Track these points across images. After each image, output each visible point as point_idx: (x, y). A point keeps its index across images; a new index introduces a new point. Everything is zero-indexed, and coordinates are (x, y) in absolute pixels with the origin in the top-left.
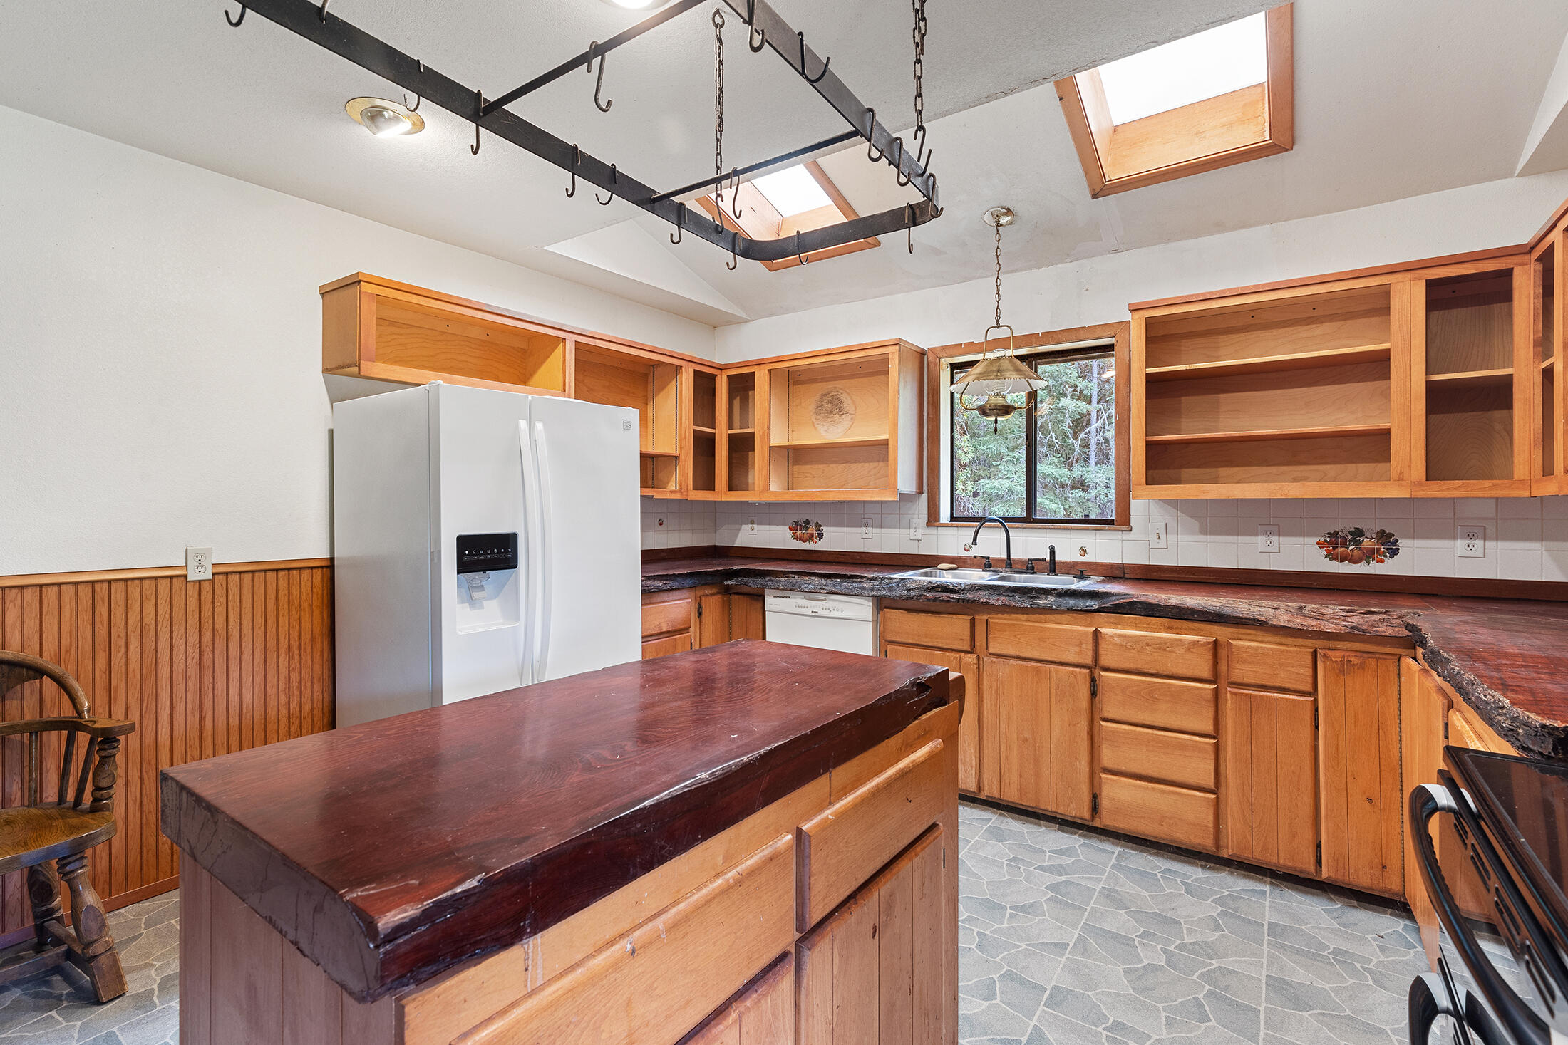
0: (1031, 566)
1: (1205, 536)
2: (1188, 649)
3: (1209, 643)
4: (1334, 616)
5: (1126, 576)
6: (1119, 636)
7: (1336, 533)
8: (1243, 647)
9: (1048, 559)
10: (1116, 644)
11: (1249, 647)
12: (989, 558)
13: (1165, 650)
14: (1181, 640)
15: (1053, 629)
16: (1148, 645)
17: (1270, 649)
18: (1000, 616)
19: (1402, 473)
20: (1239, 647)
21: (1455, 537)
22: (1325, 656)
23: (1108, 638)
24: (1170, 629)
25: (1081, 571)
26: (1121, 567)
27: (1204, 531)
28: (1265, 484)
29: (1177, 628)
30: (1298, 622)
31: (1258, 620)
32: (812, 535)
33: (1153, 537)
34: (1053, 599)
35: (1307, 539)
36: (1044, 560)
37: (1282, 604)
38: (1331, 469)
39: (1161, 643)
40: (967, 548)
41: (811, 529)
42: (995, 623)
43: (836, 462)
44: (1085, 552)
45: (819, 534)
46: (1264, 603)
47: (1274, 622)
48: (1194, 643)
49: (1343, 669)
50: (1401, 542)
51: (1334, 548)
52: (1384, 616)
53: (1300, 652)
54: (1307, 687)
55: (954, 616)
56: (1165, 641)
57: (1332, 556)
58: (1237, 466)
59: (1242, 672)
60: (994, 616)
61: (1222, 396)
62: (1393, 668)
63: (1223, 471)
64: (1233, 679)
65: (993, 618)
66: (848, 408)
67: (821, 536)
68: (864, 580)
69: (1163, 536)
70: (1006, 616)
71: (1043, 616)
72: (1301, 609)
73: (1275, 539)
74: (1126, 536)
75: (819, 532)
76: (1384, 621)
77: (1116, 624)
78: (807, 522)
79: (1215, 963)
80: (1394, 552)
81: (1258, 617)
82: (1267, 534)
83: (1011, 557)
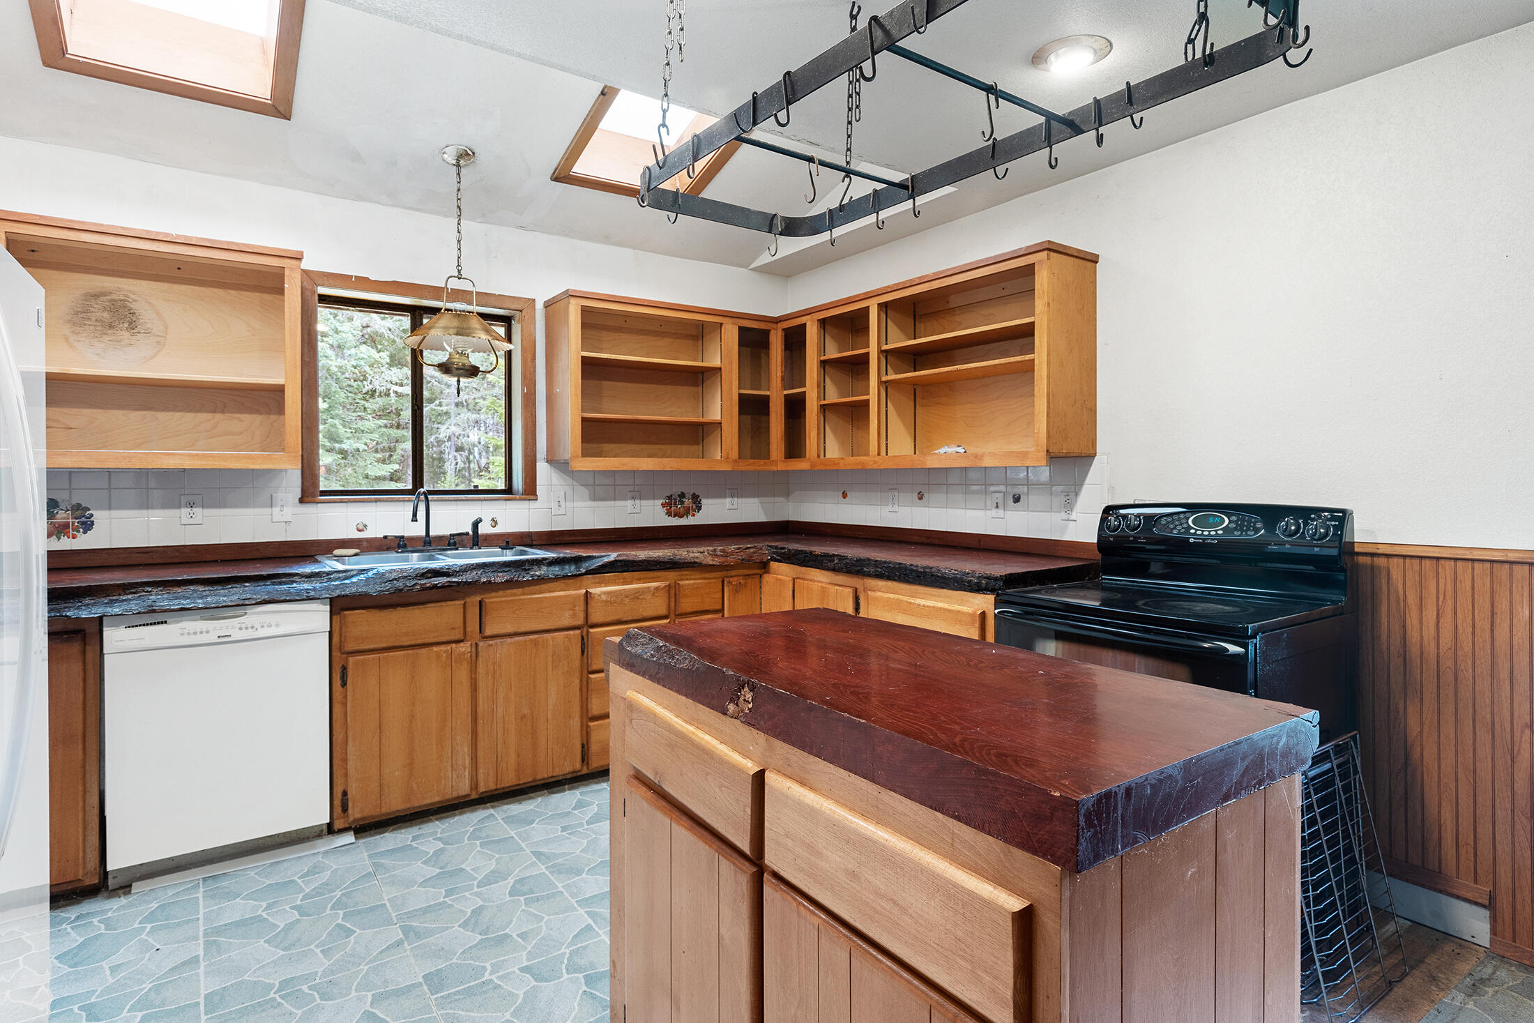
0: (453, 542)
1: (593, 502)
2: (653, 594)
3: (666, 586)
4: (732, 553)
6: (605, 593)
7: (671, 496)
8: (686, 585)
9: (471, 533)
10: (603, 601)
11: (689, 584)
12: (403, 537)
13: (638, 598)
14: (649, 588)
15: (550, 597)
16: (627, 597)
17: (700, 583)
18: (494, 594)
19: (728, 454)
20: (683, 586)
21: (725, 497)
22: (729, 582)
23: (597, 597)
24: (639, 580)
25: (508, 541)
27: (594, 498)
28: (661, 459)
29: (644, 579)
30: (717, 561)
31: (696, 563)
32: (68, 526)
33: (554, 505)
34: (545, 568)
35: (656, 501)
36: (467, 534)
37: (706, 549)
38: (668, 448)
39: (635, 593)
40: (361, 527)
42: (492, 603)
43: (123, 407)
44: (496, 522)
45: (83, 523)
46: (695, 550)
47: (704, 562)
48: (657, 588)
49: (736, 590)
50: (704, 501)
51: (671, 507)
52: (754, 550)
53: (712, 580)
54: (719, 607)
55: (444, 604)
56: (637, 591)
57: (669, 514)
58: (615, 443)
59: (687, 605)
60: (489, 595)
62: (758, 583)
63: (606, 447)
64: (680, 611)
65: (488, 598)
66: (149, 325)
67: (87, 526)
68: (296, 578)
69: (562, 503)
70: (501, 593)
71: (537, 588)
72: (715, 550)
73: (638, 502)
74: (533, 504)
75: (83, 519)
76: (754, 553)
77: (600, 584)
78: (52, 504)
80: (699, 508)
81: (696, 560)
82: (634, 498)
83: (431, 534)
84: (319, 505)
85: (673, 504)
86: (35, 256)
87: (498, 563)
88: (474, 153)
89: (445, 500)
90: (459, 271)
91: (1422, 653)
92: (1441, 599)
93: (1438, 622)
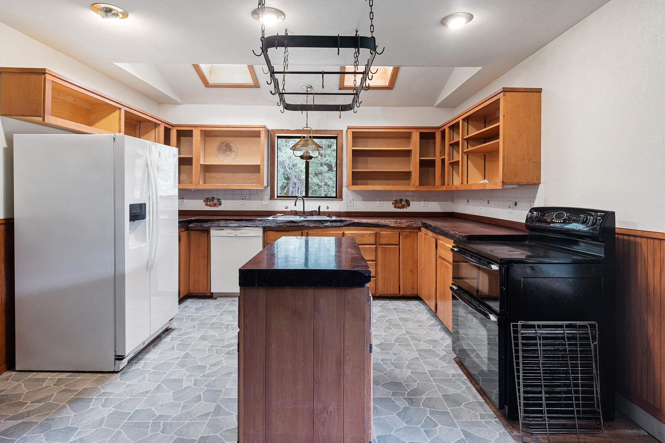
0: (312, 213)
1: (364, 202)
2: (369, 235)
3: (374, 233)
4: (404, 223)
5: (341, 215)
6: (350, 233)
7: (396, 200)
8: (383, 233)
9: (318, 211)
10: (349, 236)
11: (384, 233)
12: (296, 211)
13: (363, 236)
14: (367, 233)
15: (330, 233)
16: (358, 236)
17: (389, 233)
18: (311, 230)
19: (414, 184)
20: (382, 234)
21: (421, 201)
22: (402, 234)
23: (347, 235)
24: (364, 230)
25: (329, 214)
26: (340, 213)
27: (364, 200)
29: (366, 230)
30: (396, 225)
31: (387, 225)
32: (216, 204)
33: (349, 202)
34: (329, 223)
35: (390, 202)
36: (316, 211)
37: (392, 220)
38: (395, 182)
39: (362, 235)
40: (286, 207)
41: (215, 201)
42: (310, 233)
43: (228, 172)
44: (328, 208)
45: (219, 203)
46: (388, 220)
47: (391, 225)
48: (371, 234)
49: (406, 237)
50: (411, 203)
51: (396, 205)
52: (414, 222)
53: (396, 233)
54: (397, 243)
55: (295, 232)
56: (363, 234)
57: (395, 207)
58: (372, 180)
59: (383, 241)
60: (310, 231)
61: (369, 158)
62: (416, 235)
63: (369, 181)
64: (380, 243)
65: (309, 231)
66: (234, 150)
67: (220, 204)
68: (256, 221)
69: (352, 202)
70: (314, 230)
71: (326, 229)
72: (396, 221)
73: (382, 202)
74: (341, 202)
75: (219, 202)
76: (414, 223)
77: (349, 230)
78: (213, 198)
79: (387, 319)
80: (409, 205)
81: (387, 224)
82: (380, 201)
83: (305, 210)
84: (275, 200)
85: (396, 204)
86: (211, 134)
87: (313, 220)
88: (311, 86)
89: (312, 200)
90: (307, 125)
91: (654, 290)
92: (662, 262)
93: (661, 274)
